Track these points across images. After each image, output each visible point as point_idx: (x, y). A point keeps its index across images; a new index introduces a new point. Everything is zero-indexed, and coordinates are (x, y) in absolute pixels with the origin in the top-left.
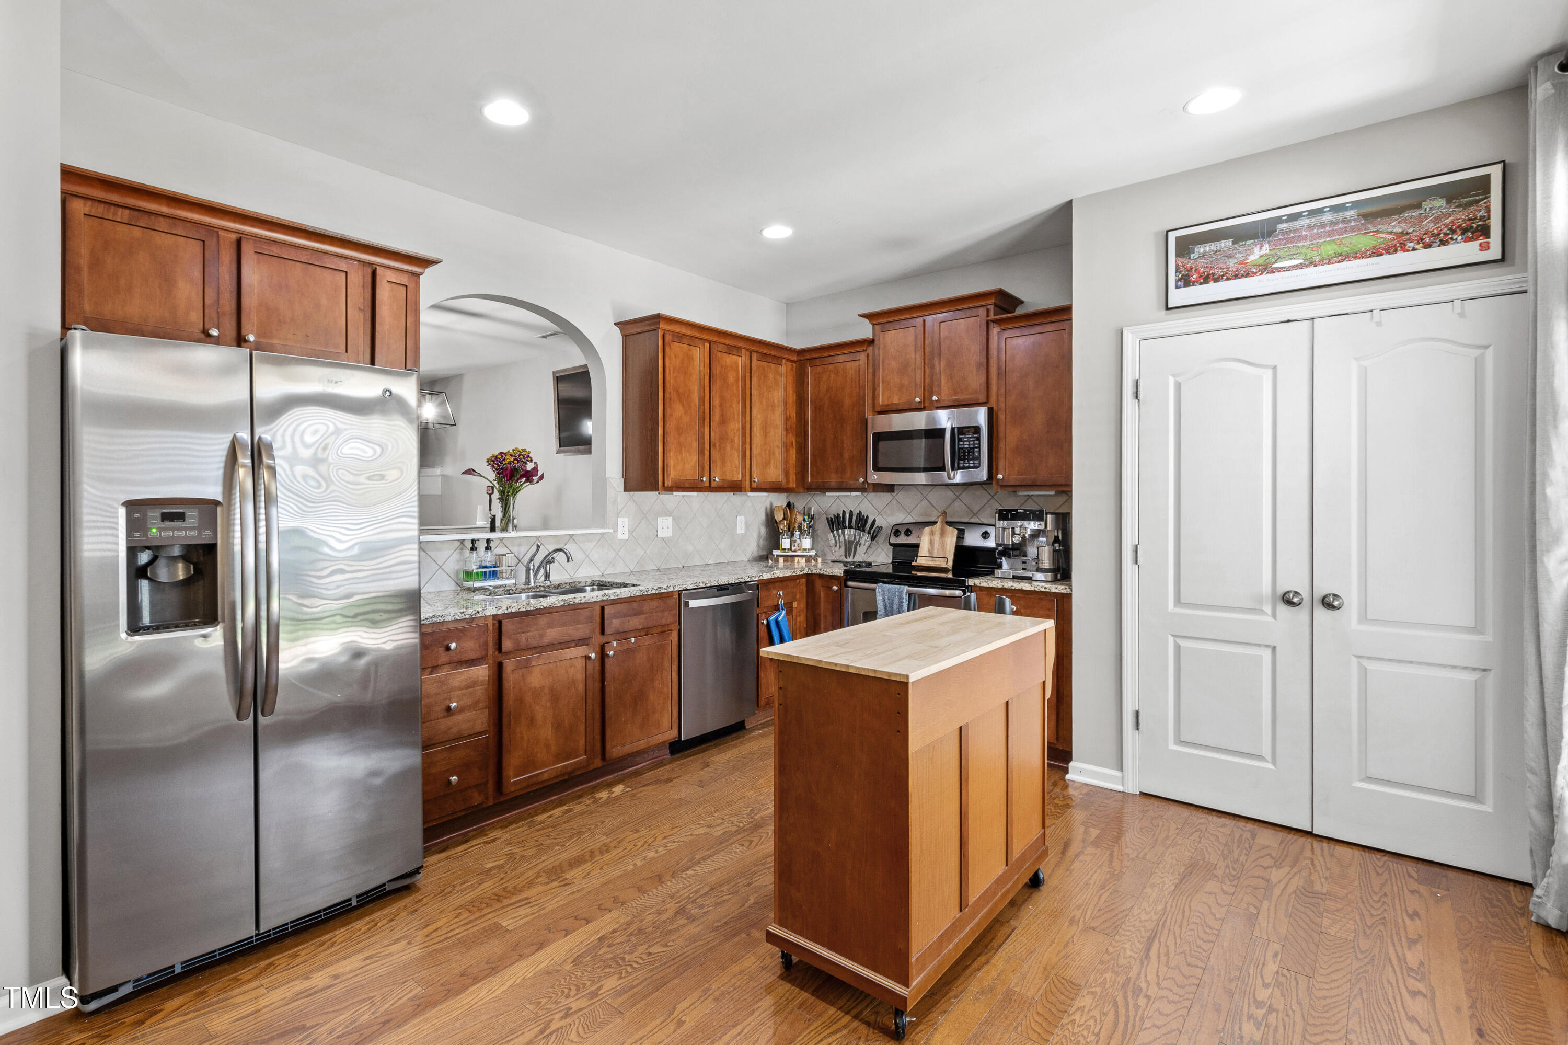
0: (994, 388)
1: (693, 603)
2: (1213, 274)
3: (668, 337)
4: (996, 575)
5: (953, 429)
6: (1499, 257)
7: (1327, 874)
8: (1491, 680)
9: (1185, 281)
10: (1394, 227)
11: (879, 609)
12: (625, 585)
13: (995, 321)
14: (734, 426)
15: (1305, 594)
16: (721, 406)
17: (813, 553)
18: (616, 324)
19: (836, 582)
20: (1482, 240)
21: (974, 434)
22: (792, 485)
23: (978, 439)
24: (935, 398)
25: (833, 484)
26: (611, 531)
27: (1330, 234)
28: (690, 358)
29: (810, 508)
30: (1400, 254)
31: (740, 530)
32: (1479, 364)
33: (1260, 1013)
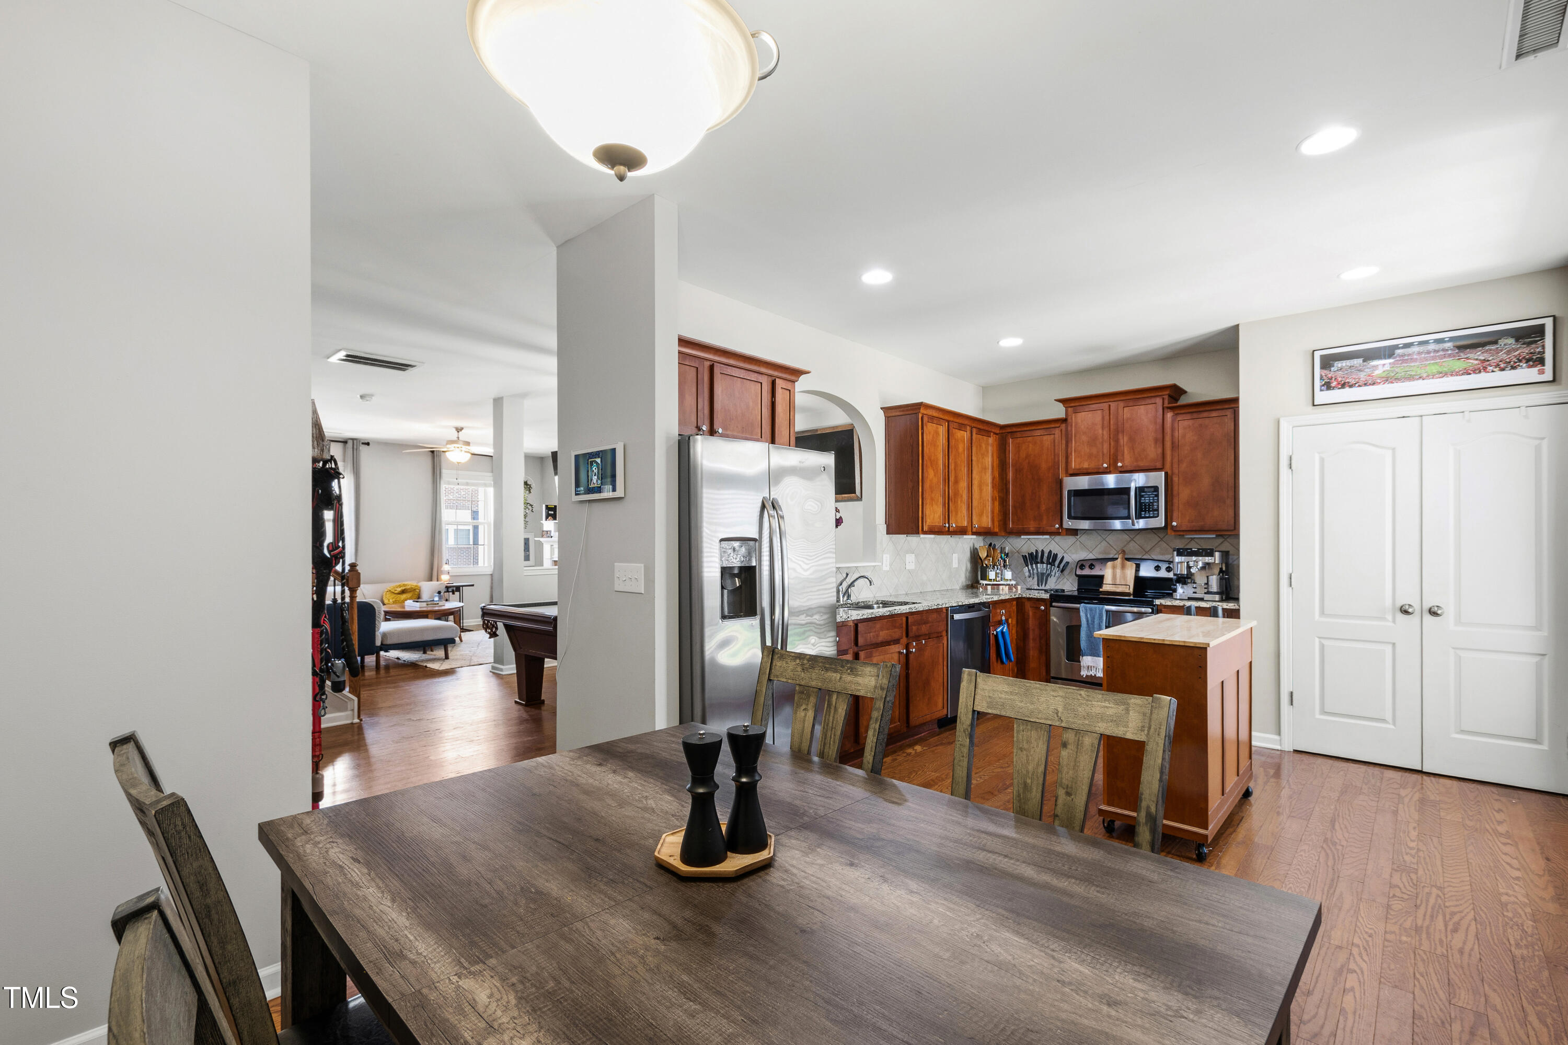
0: (1168, 458)
1: (957, 617)
2: (1348, 382)
3: (925, 419)
4: (1175, 597)
5: (1136, 488)
6: (1551, 379)
7: (1437, 792)
8: (1546, 661)
9: (1328, 386)
10: (1479, 355)
11: (1082, 622)
12: (906, 603)
13: (1169, 408)
14: (963, 485)
15: (1416, 606)
16: (955, 469)
17: (1013, 582)
18: (881, 408)
19: (1043, 603)
20: (1539, 367)
21: (1154, 492)
22: (996, 530)
23: (1157, 496)
24: (1120, 464)
25: (1032, 529)
26: (880, 564)
27: (1434, 358)
28: (937, 433)
29: (1005, 548)
30: (1483, 374)
31: (955, 564)
32: (1538, 449)
33: (1413, 852)
